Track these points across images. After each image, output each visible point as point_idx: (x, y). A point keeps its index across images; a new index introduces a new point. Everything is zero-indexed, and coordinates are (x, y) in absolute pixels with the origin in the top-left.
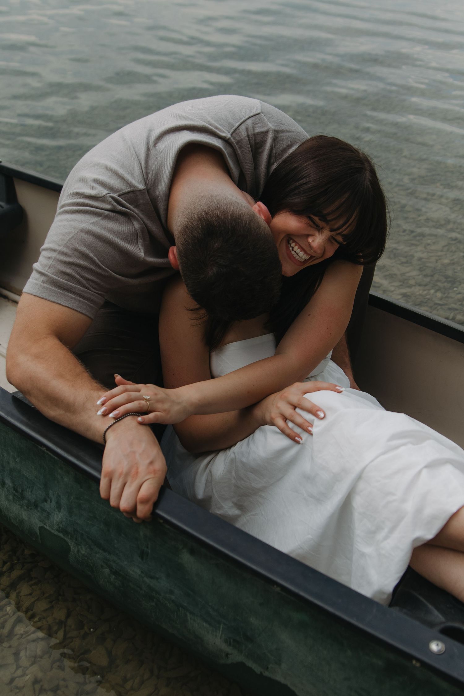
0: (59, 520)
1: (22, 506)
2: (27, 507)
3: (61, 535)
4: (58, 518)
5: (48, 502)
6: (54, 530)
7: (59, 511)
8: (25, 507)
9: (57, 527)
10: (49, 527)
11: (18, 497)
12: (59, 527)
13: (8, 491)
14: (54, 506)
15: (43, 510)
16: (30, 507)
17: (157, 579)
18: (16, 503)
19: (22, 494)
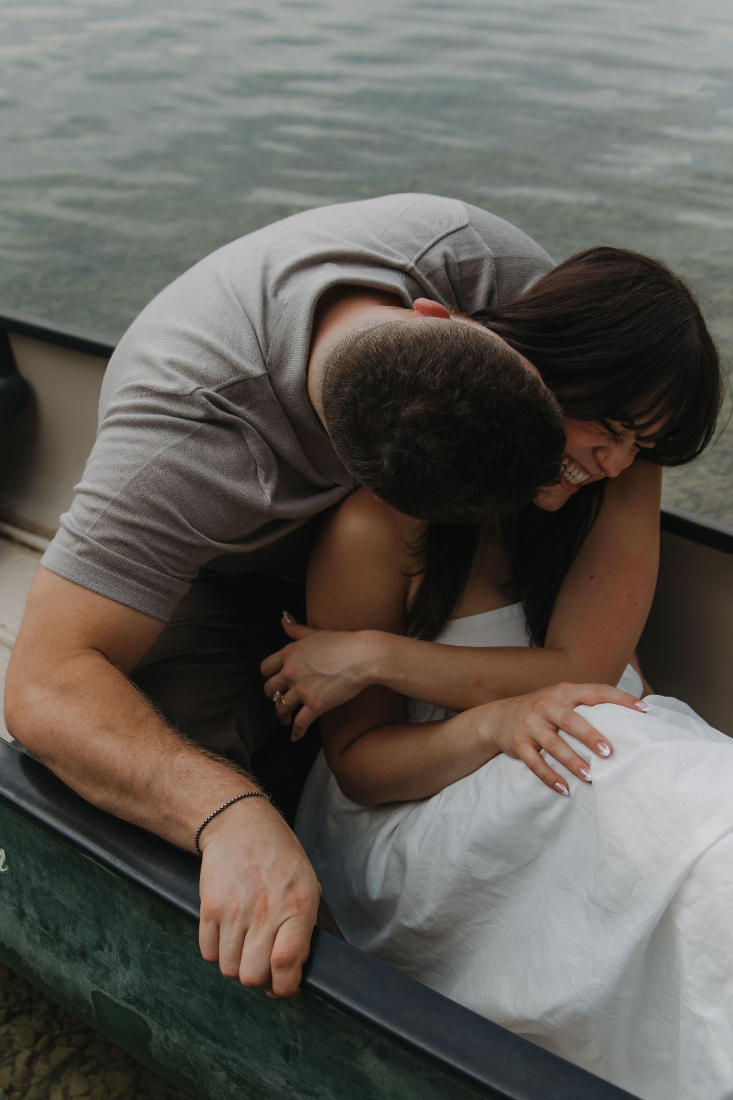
0: (127, 983)
1: (58, 955)
2: (69, 957)
3: (133, 1008)
4: (124, 979)
5: (104, 951)
6: (119, 998)
7: (127, 967)
8: (65, 957)
9: (124, 994)
10: (110, 992)
11: (50, 937)
12: (129, 995)
13: (31, 926)
14: (117, 959)
15: (97, 964)
16: (72, 957)
17: (318, 1095)
18: (47, 948)
19: (56, 933)
